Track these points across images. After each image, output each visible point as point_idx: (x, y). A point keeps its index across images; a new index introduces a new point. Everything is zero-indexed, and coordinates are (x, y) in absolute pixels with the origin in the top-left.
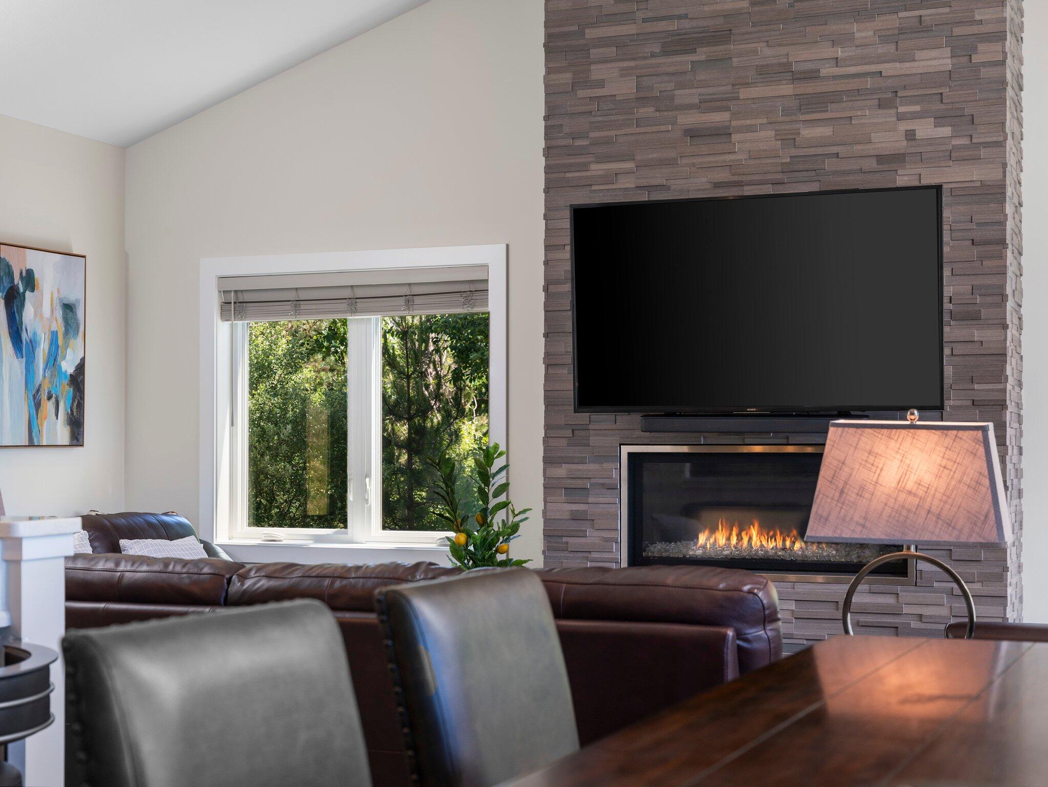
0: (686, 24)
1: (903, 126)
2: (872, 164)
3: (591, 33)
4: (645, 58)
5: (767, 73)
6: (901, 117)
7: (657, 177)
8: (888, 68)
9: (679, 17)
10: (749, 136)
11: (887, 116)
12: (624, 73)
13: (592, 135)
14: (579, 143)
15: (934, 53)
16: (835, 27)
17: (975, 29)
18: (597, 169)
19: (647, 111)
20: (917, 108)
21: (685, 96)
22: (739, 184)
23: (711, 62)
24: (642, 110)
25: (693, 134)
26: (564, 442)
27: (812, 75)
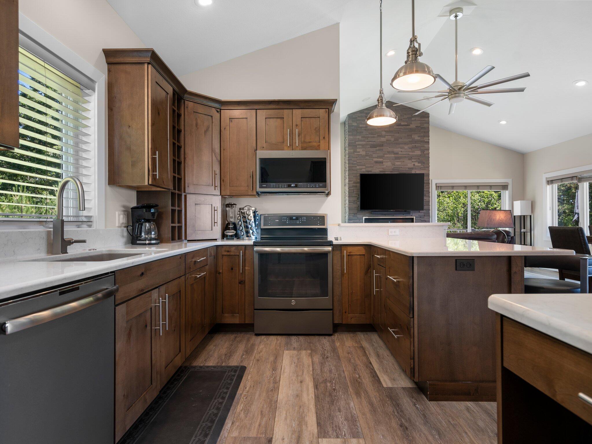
0: (375, 143)
1: (413, 163)
2: (407, 169)
3: (357, 143)
4: (367, 148)
5: (389, 152)
6: (412, 162)
7: (369, 169)
8: (410, 153)
9: (373, 142)
10: (386, 163)
11: (410, 161)
12: (363, 150)
13: (357, 161)
14: (355, 162)
15: (418, 151)
16: (401, 146)
17: (424, 148)
18: (358, 167)
19: (367, 158)
20: (415, 160)
21: (374, 155)
22: (385, 171)
23: (379, 150)
24: (367, 157)
25: (376, 162)
26: (352, 216)
27: (397, 154)
